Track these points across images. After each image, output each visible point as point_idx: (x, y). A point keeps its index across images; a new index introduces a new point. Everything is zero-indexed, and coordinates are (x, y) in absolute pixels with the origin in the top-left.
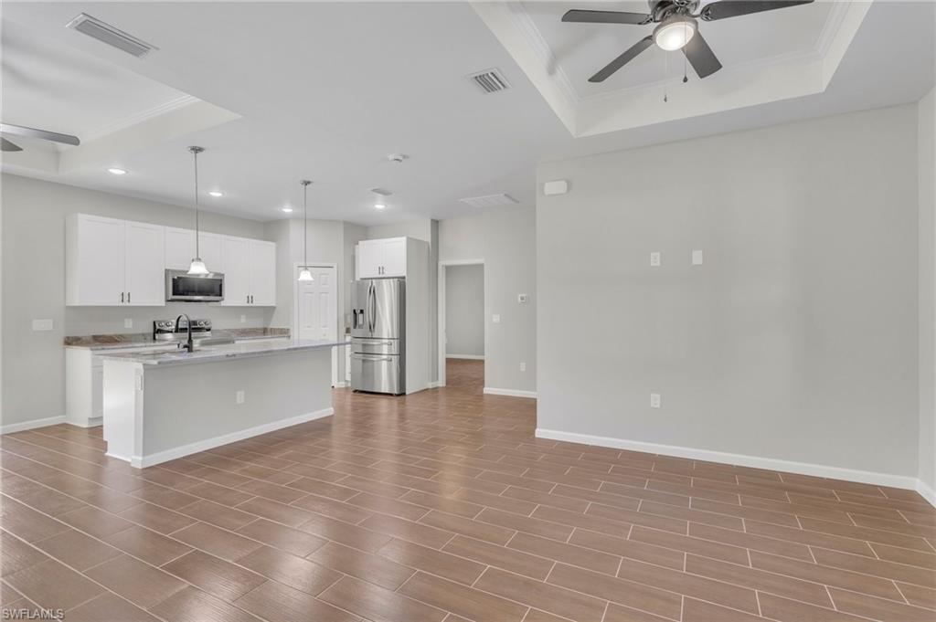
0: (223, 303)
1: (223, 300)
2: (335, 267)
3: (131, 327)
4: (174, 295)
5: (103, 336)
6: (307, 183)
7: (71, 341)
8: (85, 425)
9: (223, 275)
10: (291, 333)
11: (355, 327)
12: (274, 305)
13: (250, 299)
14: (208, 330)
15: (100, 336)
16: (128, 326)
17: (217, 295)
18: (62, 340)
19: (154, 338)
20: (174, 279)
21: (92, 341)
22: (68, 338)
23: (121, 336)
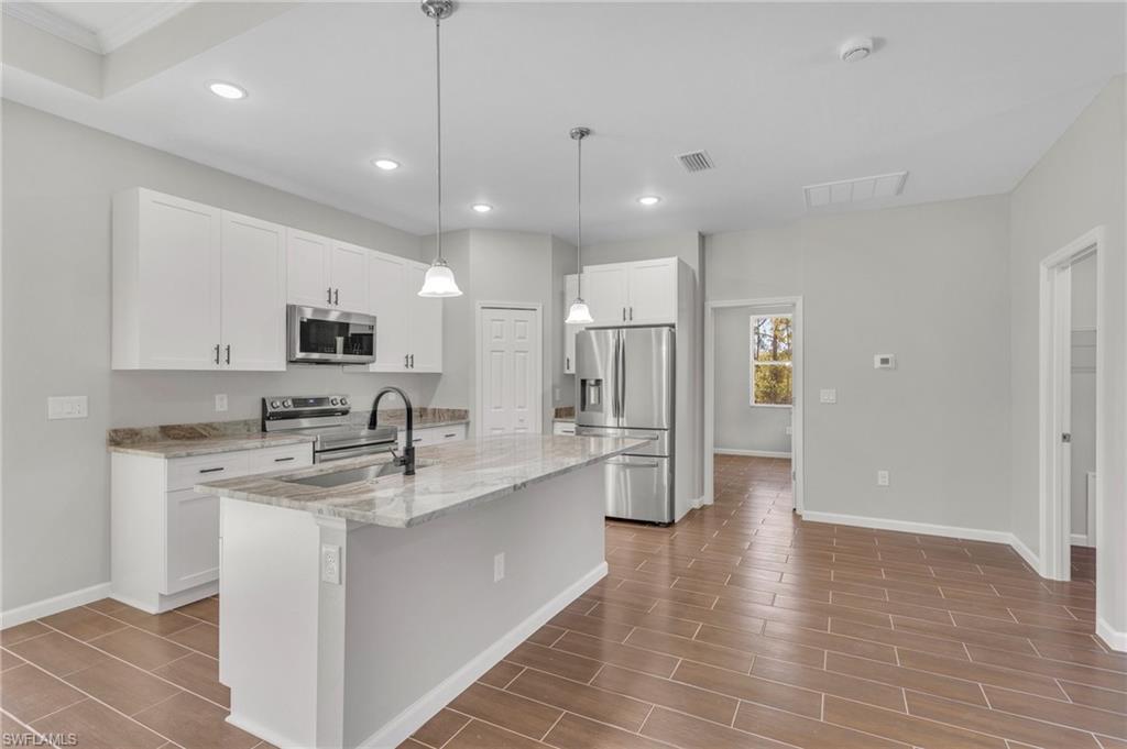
0: (373, 368)
1: (374, 362)
2: (540, 309)
3: (225, 408)
4: (302, 350)
5: (179, 427)
6: (583, 133)
7: (123, 438)
8: (153, 608)
9: (375, 318)
10: (471, 418)
11: (583, 409)
12: (440, 371)
13: (409, 361)
14: (345, 413)
15: (173, 427)
16: (221, 408)
17: (366, 354)
18: (104, 436)
19: (264, 429)
20: (302, 323)
21: (159, 436)
22: (115, 431)
23: (207, 425)
